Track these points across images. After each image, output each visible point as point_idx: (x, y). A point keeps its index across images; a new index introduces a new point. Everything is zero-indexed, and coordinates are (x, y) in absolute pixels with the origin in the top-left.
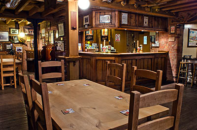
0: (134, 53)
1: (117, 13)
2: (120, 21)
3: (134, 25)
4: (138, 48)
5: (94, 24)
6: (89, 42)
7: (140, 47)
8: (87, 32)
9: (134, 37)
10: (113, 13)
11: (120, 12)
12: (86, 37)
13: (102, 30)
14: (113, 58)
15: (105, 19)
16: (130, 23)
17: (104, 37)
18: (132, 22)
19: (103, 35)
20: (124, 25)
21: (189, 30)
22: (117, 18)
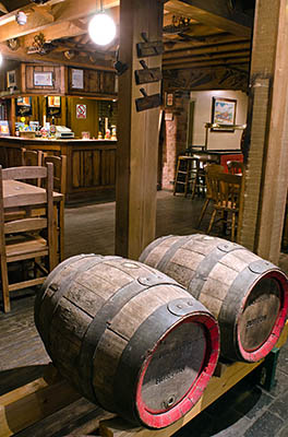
0: (99, 139)
1: (62, 68)
2: (69, 83)
3: (96, 90)
4: (107, 130)
5: (24, 87)
6: (23, 119)
7: (111, 129)
8: (19, 100)
9: (111, 110)
10: (57, 69)
11: (69, 69)
12: (18, 108)
13: (49, 98)
14: (58, 148)
15: (43, 79)
16: (89, 87)
17: (54, 109)
18: (91, 86)
19: (50, 105)
20: (77, 90)
21: (214, 100)
22: (63, 78)
